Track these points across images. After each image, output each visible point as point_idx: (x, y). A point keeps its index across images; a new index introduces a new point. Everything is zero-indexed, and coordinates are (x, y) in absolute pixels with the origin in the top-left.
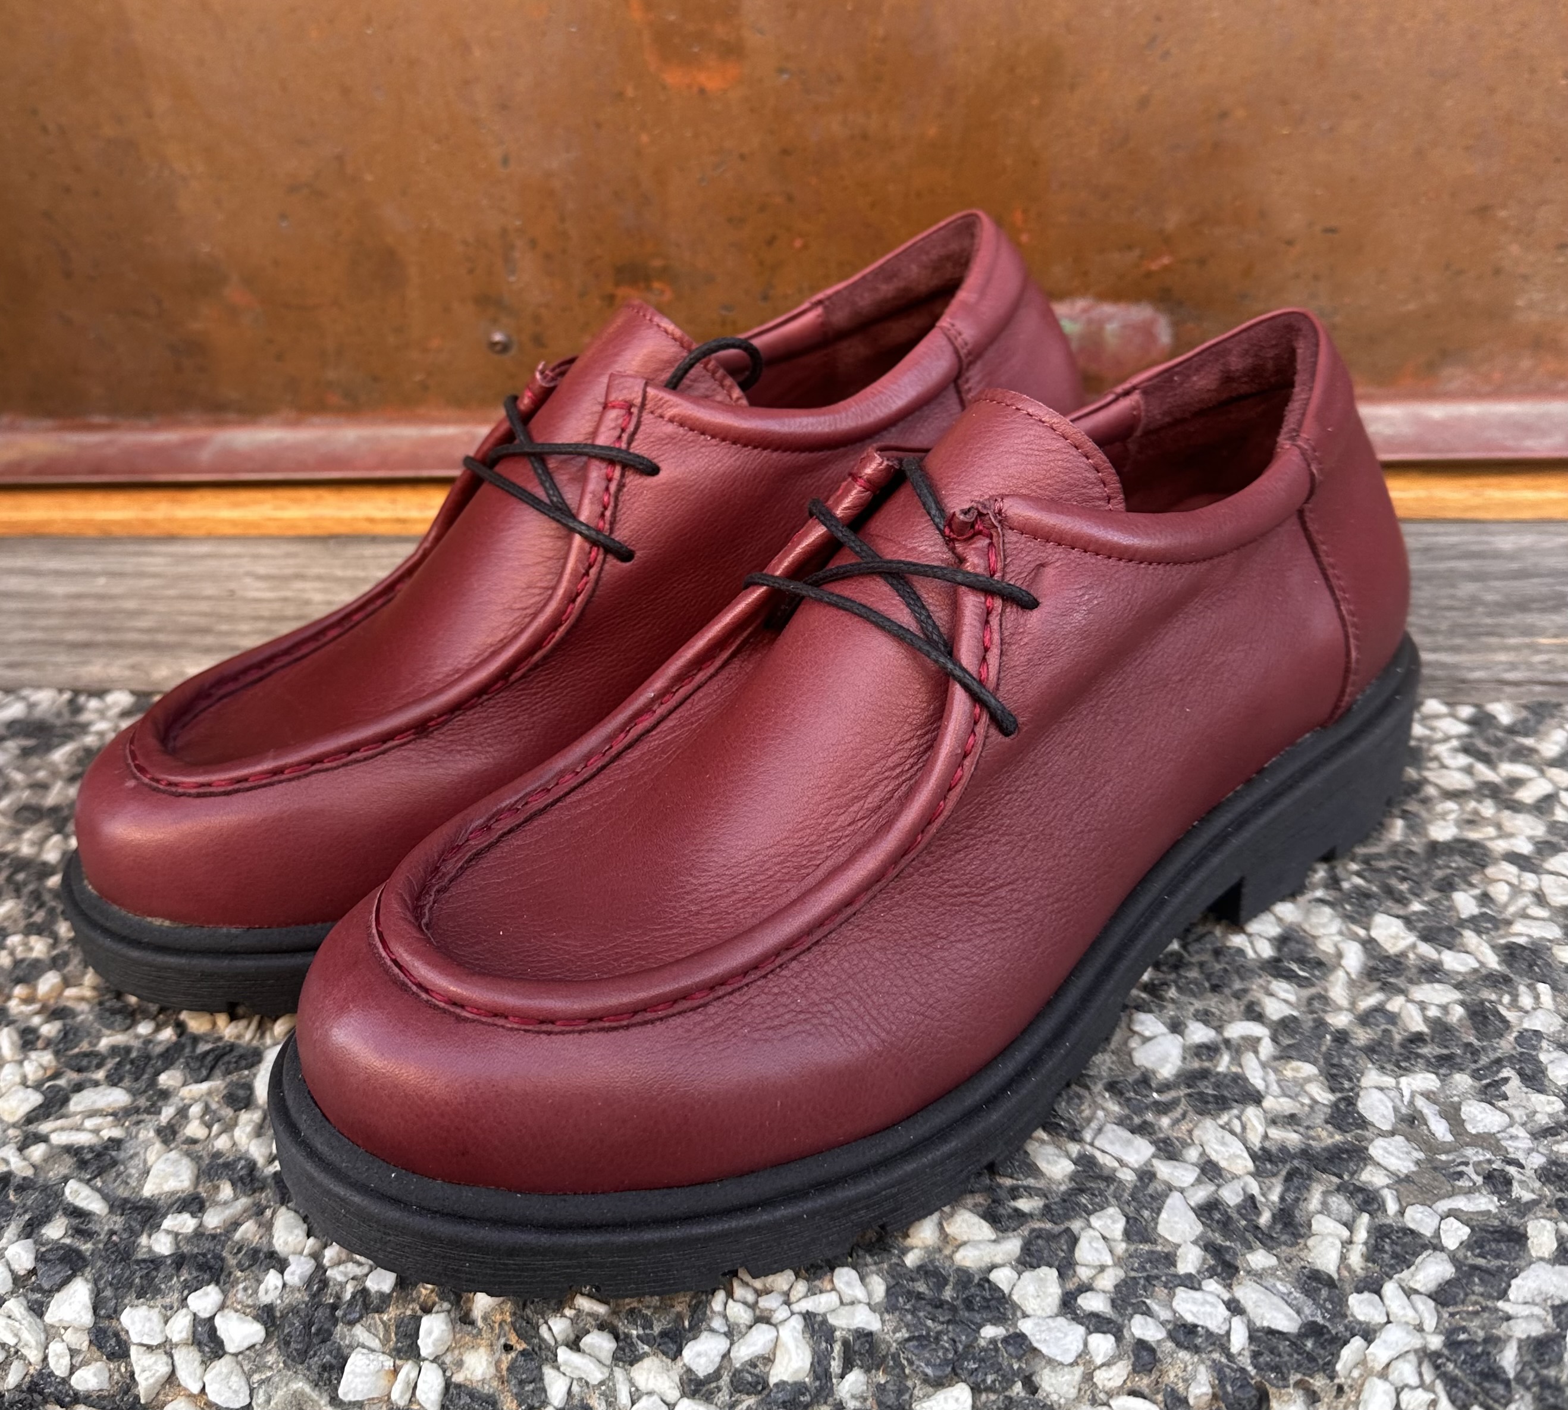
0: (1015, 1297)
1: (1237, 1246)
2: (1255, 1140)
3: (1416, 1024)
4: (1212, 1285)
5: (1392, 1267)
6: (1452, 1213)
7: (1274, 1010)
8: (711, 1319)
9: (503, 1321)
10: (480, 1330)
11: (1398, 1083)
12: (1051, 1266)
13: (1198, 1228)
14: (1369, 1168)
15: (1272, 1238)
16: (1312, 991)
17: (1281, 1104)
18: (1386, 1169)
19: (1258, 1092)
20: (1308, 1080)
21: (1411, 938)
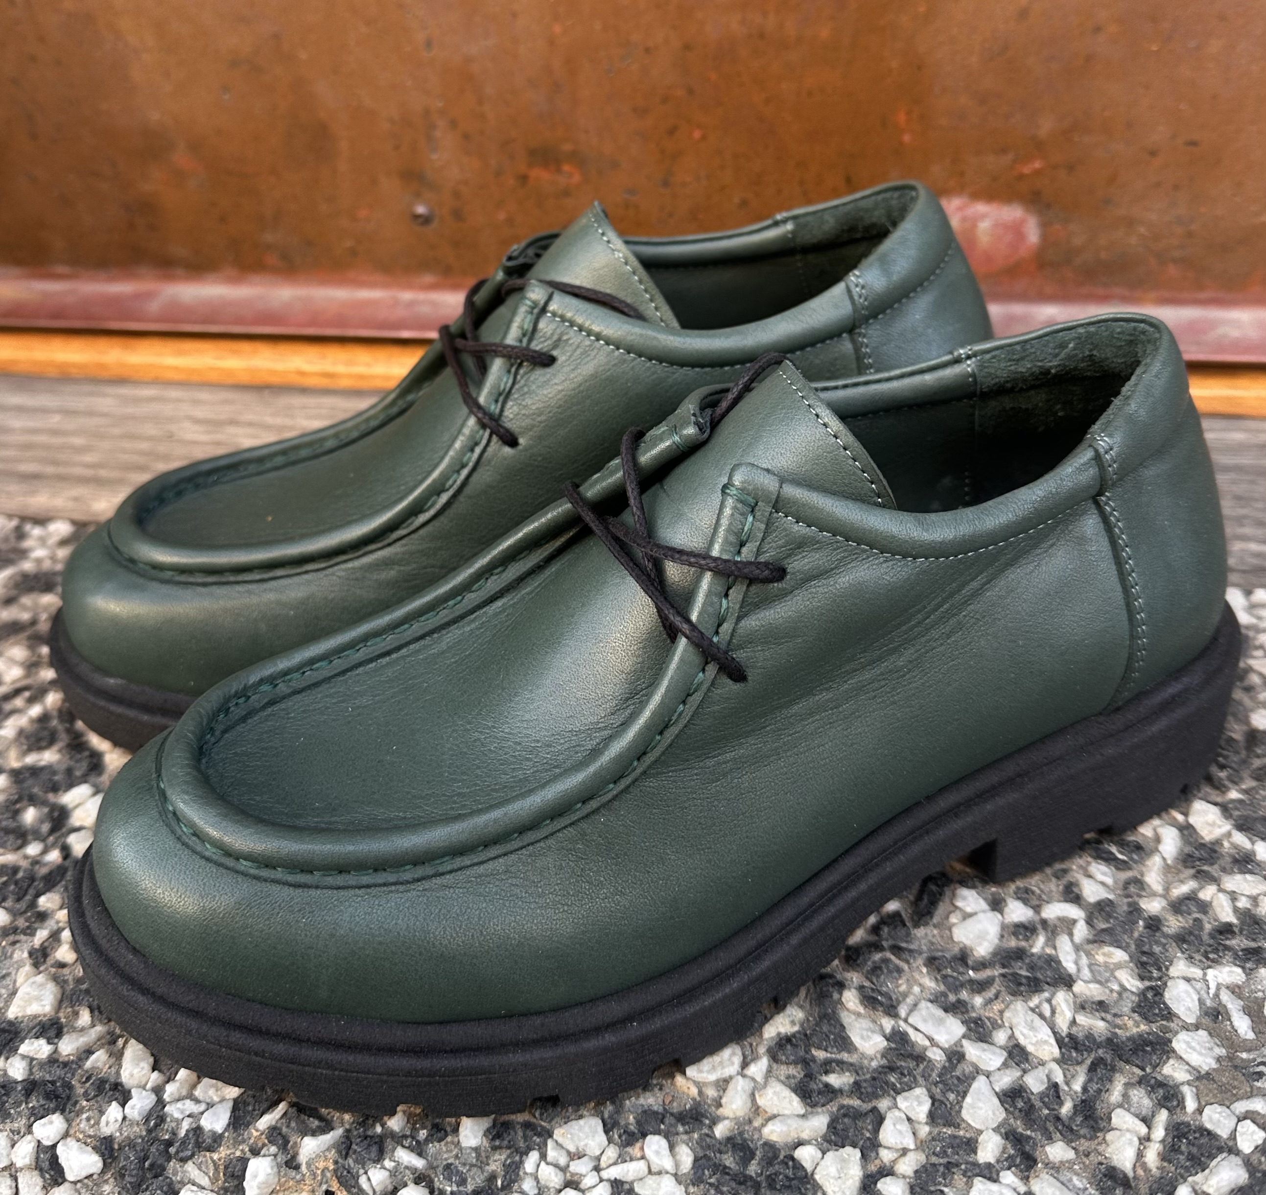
0: (817, 1177)
1: (1037, 1136)
2: (1063, 1024)
3: (1226, 914)
4: (1009, 1177)
5: (1187, 1169)
6: (1249, 1116)
7: (1092, 892)
8: (522, 1180)
9: (326, 1168)
10: (304, 1175)
11: (1205, 974)
12: (855, 1147)
13: (1001, 1115)
14: (1171, 1062)
15: (1072, 1130)
16: (1129, 874)
17: (1090, 989)
18: (1188, 1064)
19: (1070, 976)
20: (1119, 966)
21: (1226, 826)
